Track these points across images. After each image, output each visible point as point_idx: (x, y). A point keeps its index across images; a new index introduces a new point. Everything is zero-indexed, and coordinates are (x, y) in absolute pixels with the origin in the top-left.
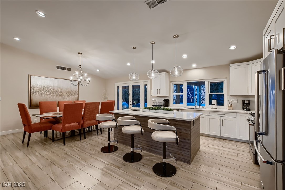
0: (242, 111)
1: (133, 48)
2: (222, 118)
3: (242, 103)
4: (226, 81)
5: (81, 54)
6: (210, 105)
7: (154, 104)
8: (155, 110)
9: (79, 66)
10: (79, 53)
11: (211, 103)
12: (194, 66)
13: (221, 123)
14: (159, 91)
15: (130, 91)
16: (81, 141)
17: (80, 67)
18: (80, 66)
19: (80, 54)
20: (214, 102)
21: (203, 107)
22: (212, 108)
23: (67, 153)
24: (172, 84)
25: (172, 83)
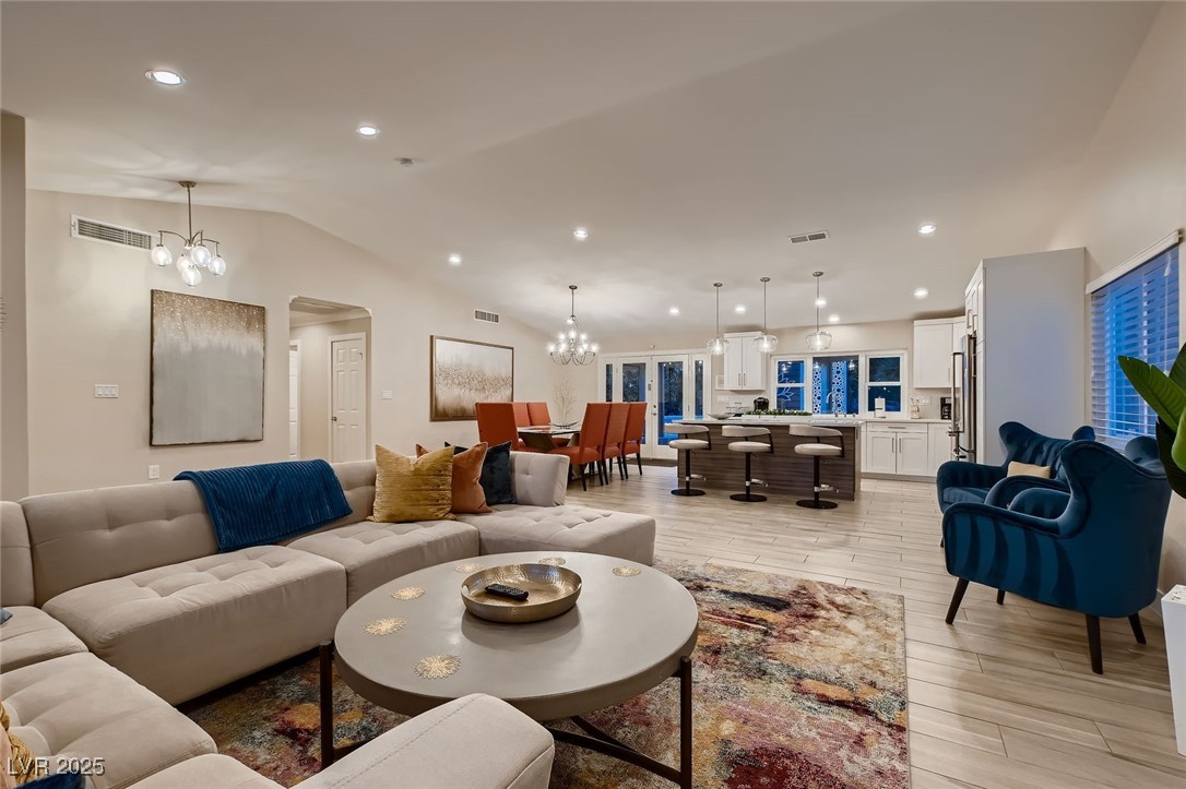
1: (716, 285)
2: (899, 436)
3: (938, 404)
4: (905, 357)
5: (576, 288)
6: (870, 410)
10: (570, 286)
11: (872, 407)
12: (834, 319)
13: (897, 446)
14: (742, 379)
15: (652, 378)
18: (573, 316)
19: (573, 288)
20: (880, 402)
22: (876, 416)
24: (772, 361)
25: (772, 358)
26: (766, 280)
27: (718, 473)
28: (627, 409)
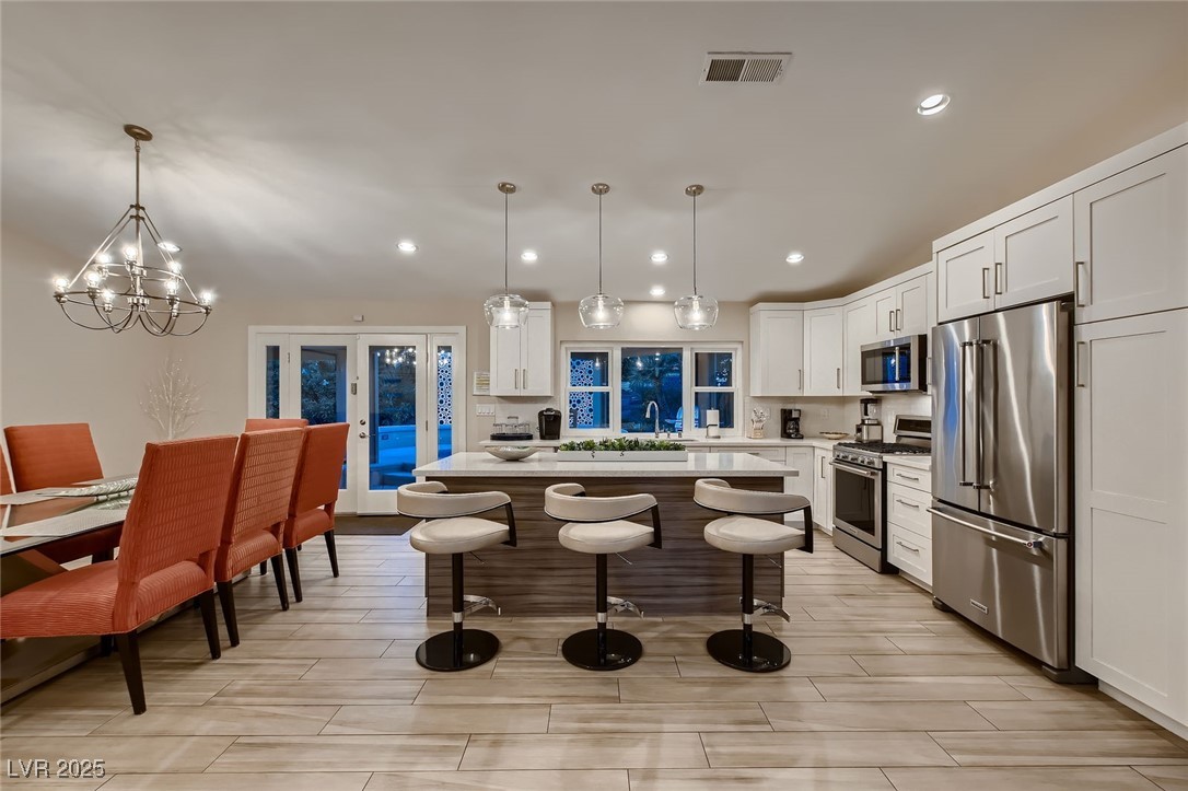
0: (778, 441)
1: (503, 188)
3: (777, 417)
4: (739, 353)
5: (147, 136)
6: (700, 427)
7: (496, 431)
8: (620, 452)
9: (133, 212)
10: (129, 129)
11: (701, 422)
12: (658, 292)
14: (520, 377)
15: (358, 372)
16: (218, 661)
17: (138, 218)
18: (137, 207)
19: (138, 134)
20: (712, 416)
21: (680, 435)
22: (707, 436)
23: (240, 740)
24: (563, 351)
25: (564, 346)
26: (601, 190)
27: (519, 582)
28: (299, 443)
